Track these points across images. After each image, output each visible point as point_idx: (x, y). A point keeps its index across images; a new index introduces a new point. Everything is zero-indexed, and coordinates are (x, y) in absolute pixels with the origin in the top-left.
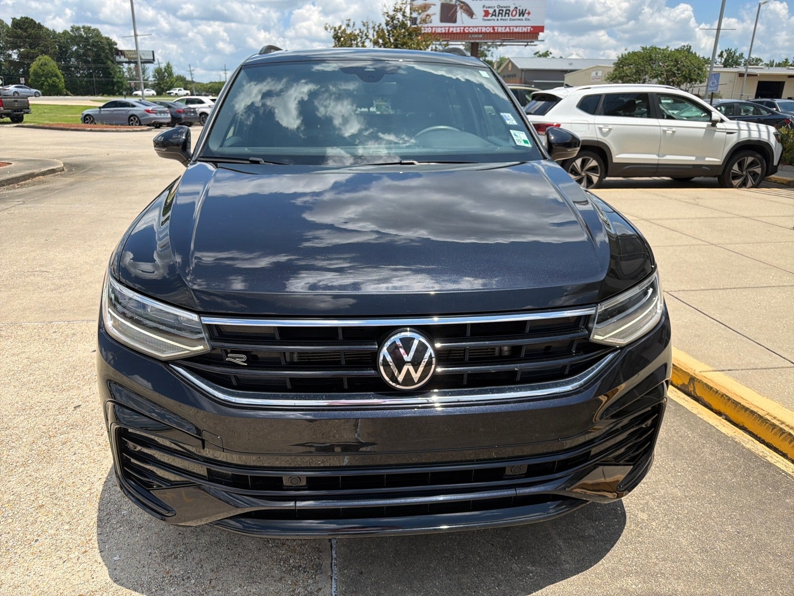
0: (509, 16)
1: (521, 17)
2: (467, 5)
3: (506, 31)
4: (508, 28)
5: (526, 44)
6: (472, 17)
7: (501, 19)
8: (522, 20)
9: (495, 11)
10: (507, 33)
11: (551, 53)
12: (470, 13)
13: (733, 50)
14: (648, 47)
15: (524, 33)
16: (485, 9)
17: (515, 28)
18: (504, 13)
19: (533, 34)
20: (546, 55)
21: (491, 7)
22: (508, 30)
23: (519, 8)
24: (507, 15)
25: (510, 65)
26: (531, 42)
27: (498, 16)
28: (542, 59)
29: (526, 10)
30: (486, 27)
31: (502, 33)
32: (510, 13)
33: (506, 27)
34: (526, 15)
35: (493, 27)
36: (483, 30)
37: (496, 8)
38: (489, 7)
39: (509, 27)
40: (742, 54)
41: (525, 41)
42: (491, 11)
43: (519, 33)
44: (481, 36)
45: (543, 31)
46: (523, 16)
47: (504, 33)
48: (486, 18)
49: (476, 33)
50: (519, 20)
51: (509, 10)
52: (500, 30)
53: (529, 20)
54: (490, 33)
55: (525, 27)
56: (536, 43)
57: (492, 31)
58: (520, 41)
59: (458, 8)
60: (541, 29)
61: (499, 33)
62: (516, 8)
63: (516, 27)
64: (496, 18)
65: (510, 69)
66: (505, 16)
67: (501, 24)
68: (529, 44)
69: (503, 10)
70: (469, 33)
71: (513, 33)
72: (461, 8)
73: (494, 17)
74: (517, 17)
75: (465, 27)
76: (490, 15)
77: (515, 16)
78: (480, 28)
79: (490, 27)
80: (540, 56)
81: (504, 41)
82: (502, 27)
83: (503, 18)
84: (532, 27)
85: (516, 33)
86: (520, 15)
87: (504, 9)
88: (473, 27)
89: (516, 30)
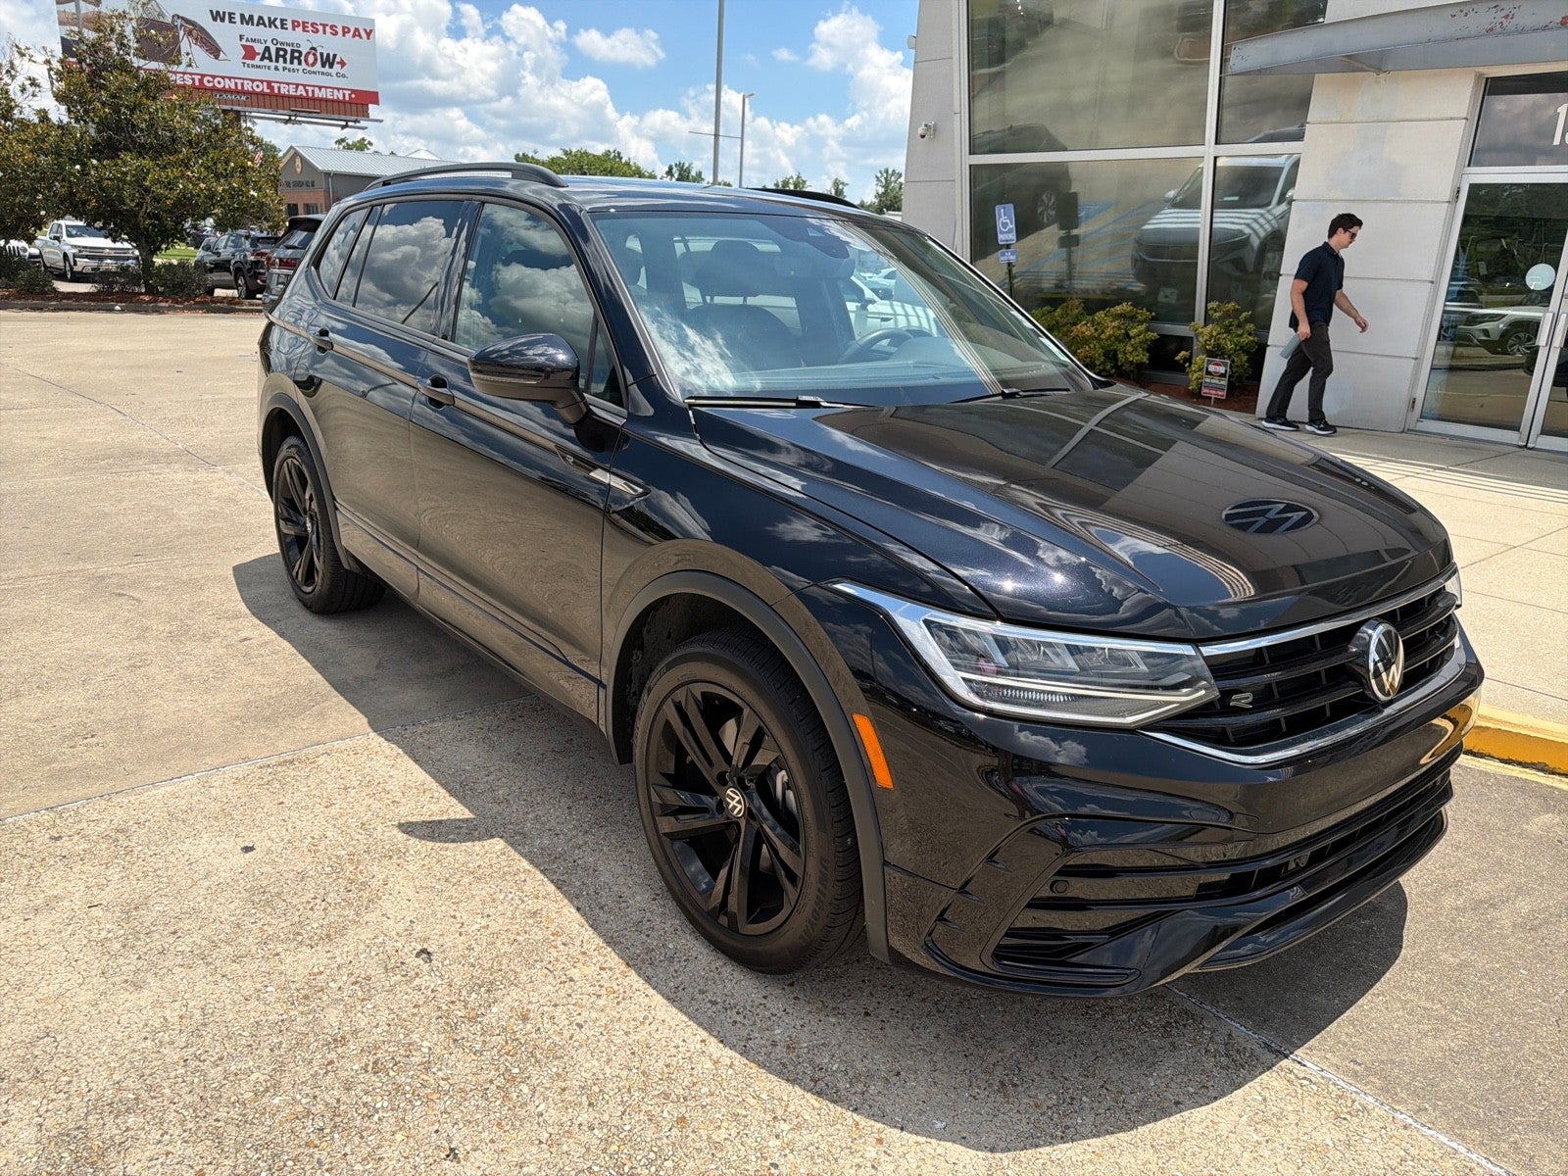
0: (300, 63)
1: (327, 69)
2: (202, 30)
3: (298, 93)
4: (301, 88)
5: (344, 123)
6: (217, 57)
7: (284, 69)
8: (330, 74)
9: (267, 49)
10: (301, 97)
11: (370, 144)
12: (214, 50)
13: (686, 165)
14: (574, 150)
15: (338, 101)
16: (244, 42)
17: (317, 90)
18: (288, 57)
19: (356, 105)
20: (361, 146)
21: (259, 41)
22: (301, 91)
23: (319, 50)
24: (296, 61)
25: (298, 162)
26: (355, 121)
27: (277, 61)
28: (354, 153)
29: (335, 56)
30: (253, 81)
31: (289, 97)
32: (302, 58)
33: (297, 85)
34: (337, 67)
35: (269, 83)
36: (248, 86)
37: (269, 44)
38: (254, 41)
39: (304, 86)
40: (700, 173)
41: (343, 117)
42: (259, 48)
43: (327, 100)
44: (244, 98)
45: (376, 102)
46: (331, 66)
47: (295, 97)
48: (248, 62)
49: (230, 91)
50: (323, 73)
51: (300, 53)
52: (284, 91)
53: (344, 76)
54: (262, 94)
55: (338, 89)
56: (363, 123)
57: (267, 91)
58: (333, 116)
59: (182, 33)
60: (373, 98)
61: (283, 96)
62: (313, 48)
63: (320, 88)
64: (273, 64)
65: (299, 170)
66: (292, 63)
67: (288, 78)
68: (350, 124)
69: (285, 51)
70: (214, 89)
71: (314, 99)
72: (190, 33)
73: (266, 62)
74: (318, 67)
75: (203, 76)
76: (258, 58)
77: (314, 64)
78: (239, 82)
79: (262, 82)
80: (349, 147)
81: (297, 113)
82: (288, 84)
83: (288, 65)
84: (353, 91)
85: (320, 100)
86: (323, 66)
87: (289, 49)
88: (223, 78)
89: (319, 94)
